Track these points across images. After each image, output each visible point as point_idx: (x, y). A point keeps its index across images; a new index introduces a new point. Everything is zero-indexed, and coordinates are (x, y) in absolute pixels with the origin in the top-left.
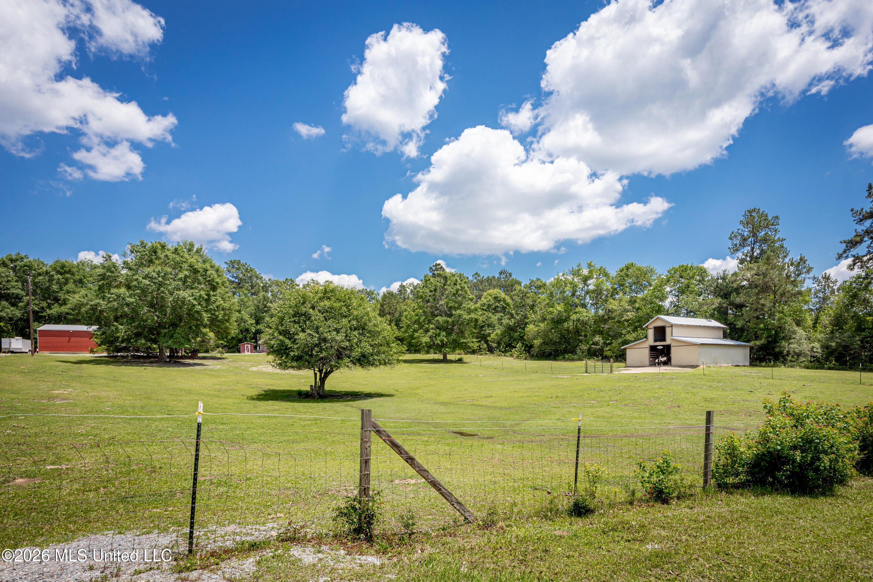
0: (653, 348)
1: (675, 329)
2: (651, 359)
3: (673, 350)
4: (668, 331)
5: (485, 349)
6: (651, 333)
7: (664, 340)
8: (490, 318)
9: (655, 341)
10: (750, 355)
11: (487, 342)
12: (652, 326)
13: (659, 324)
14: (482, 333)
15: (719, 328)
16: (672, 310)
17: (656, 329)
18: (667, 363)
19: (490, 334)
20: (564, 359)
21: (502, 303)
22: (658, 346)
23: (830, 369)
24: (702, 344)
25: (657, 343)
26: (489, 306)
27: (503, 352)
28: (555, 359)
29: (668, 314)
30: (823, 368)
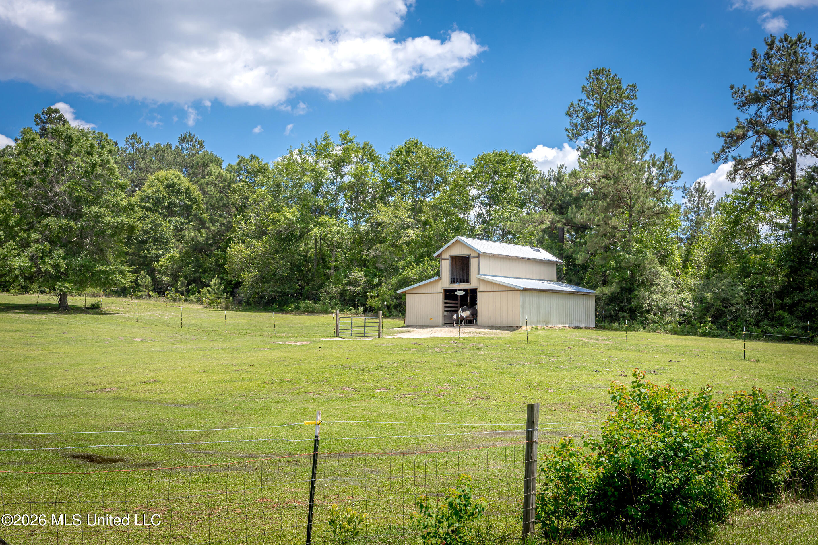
0: (449, 294)
1: (484, 262)
2: (446, 313)
3: (481, 298)
4: (473, 263)
5: (147, 287)
6: (446, 267)
7: (467, 281)
8: (160, 225)
9: (453, 281)
10: (596, 310)
11: (151, 272)
12: (447, 255)
13: (459, 251)
14: (143, 254)
15: (550, 262)
16: (478, 230)
17: (454, 259)
18: (471, 321)
19: (158, 256)
20: (298, 310)
21: (183, 197)
22: (456, 290)
23: (704, 334)
24: (526, 290)
25: (456, 286)
26: (158, 201)
27: (182, 293)
28: (281, 310)
29: (473, 235)
30: (695, 334)
